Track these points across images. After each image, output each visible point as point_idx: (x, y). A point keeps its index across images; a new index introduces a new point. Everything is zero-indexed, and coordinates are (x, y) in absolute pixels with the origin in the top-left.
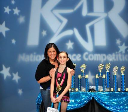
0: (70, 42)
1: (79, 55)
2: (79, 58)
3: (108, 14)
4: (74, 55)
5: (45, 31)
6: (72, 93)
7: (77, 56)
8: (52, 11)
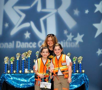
0: (27, 32)
1: (35, 43)
2: (35, 45)
3: (57, 11)
4: (31, 43)
5: (7, 23)
6: (28, 74)
7: (33, 44)
8: (13, 7)
